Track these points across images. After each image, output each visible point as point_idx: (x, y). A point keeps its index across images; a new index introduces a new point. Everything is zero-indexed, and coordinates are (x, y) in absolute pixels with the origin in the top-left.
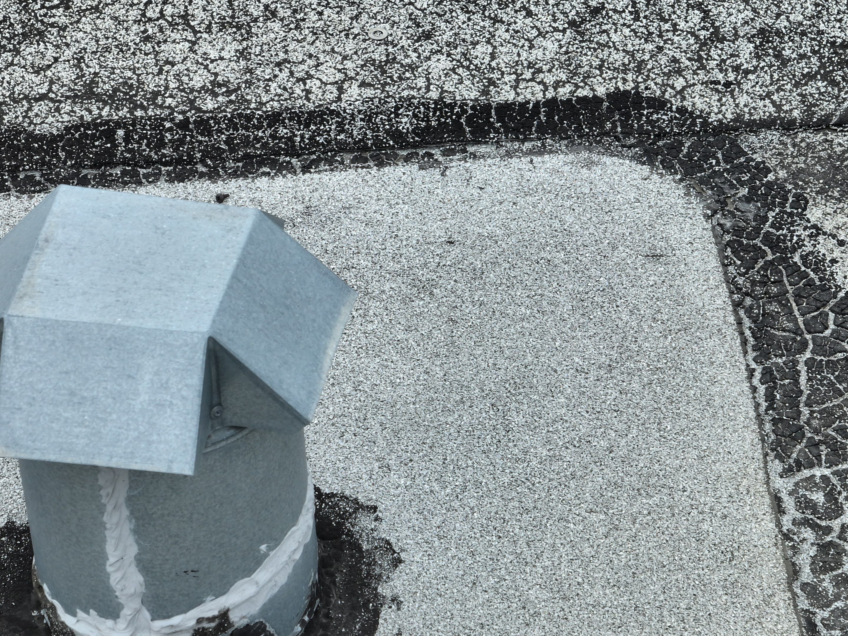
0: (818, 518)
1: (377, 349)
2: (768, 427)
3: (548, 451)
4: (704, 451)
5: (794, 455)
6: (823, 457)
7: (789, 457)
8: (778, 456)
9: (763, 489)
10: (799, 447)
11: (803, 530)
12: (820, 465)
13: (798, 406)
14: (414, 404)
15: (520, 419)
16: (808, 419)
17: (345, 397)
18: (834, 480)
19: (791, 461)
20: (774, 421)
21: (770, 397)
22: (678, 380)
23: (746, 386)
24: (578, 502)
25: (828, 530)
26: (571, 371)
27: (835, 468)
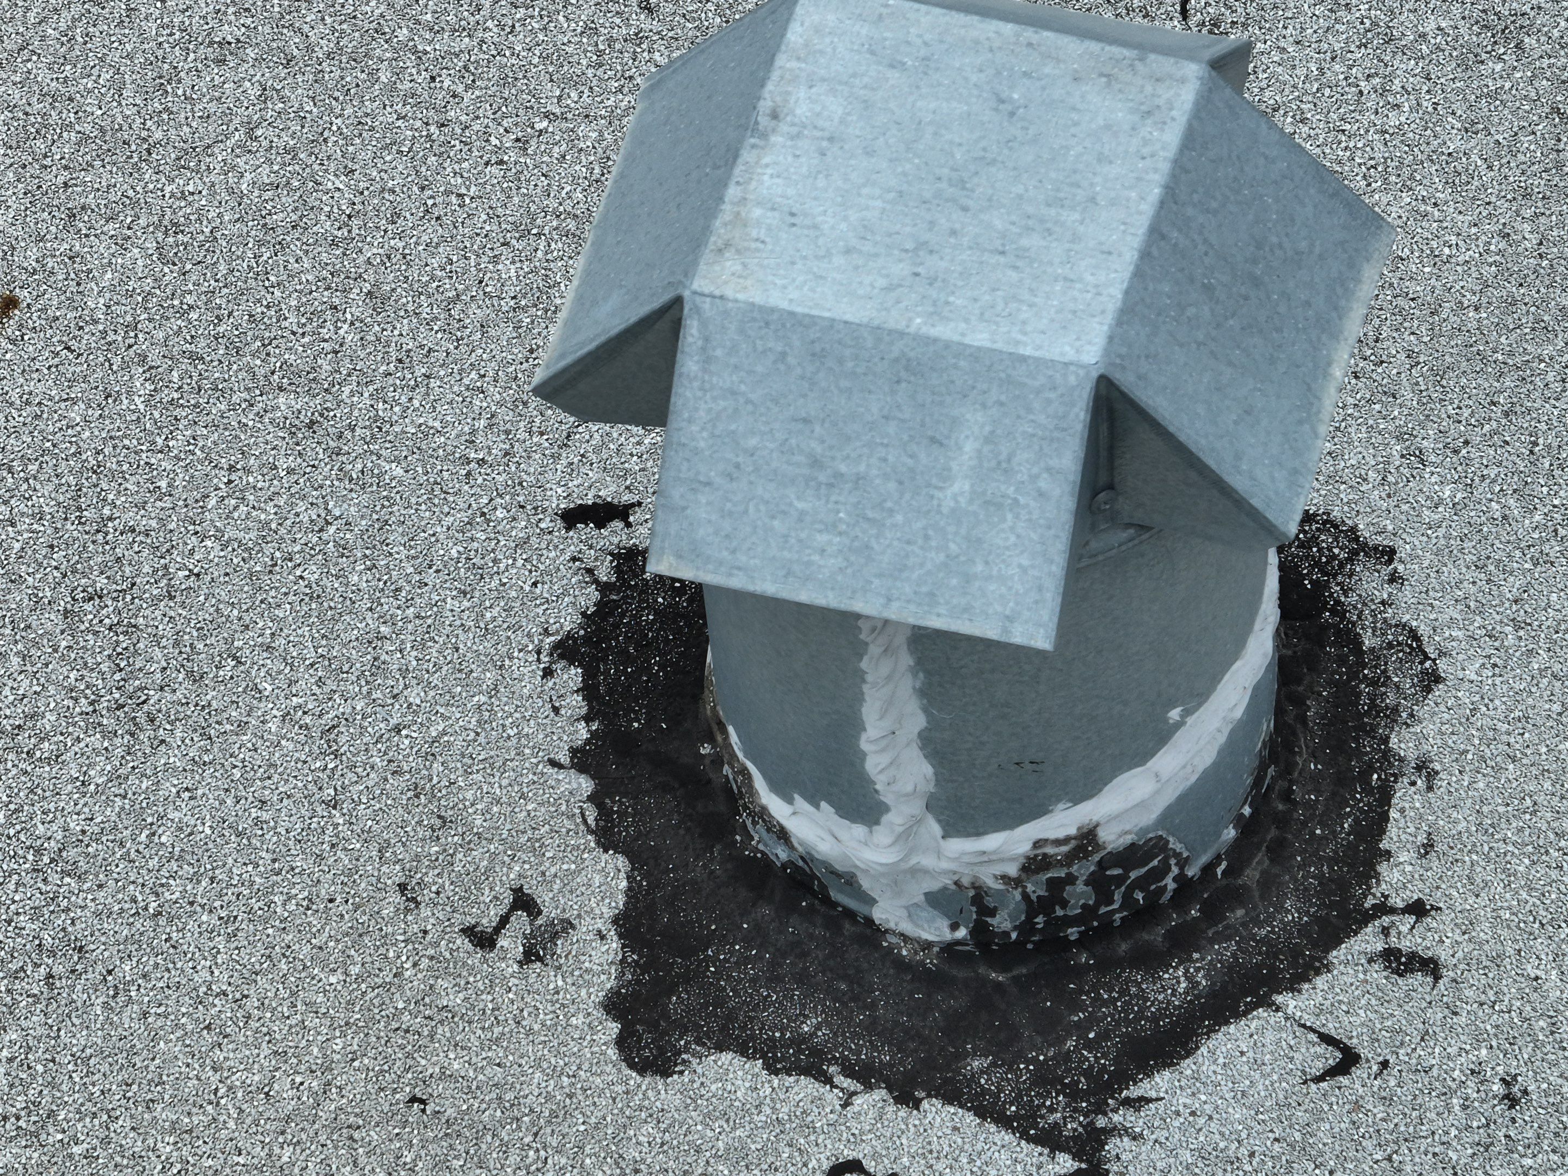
1: (1406, 172)
14: (1476, 309)
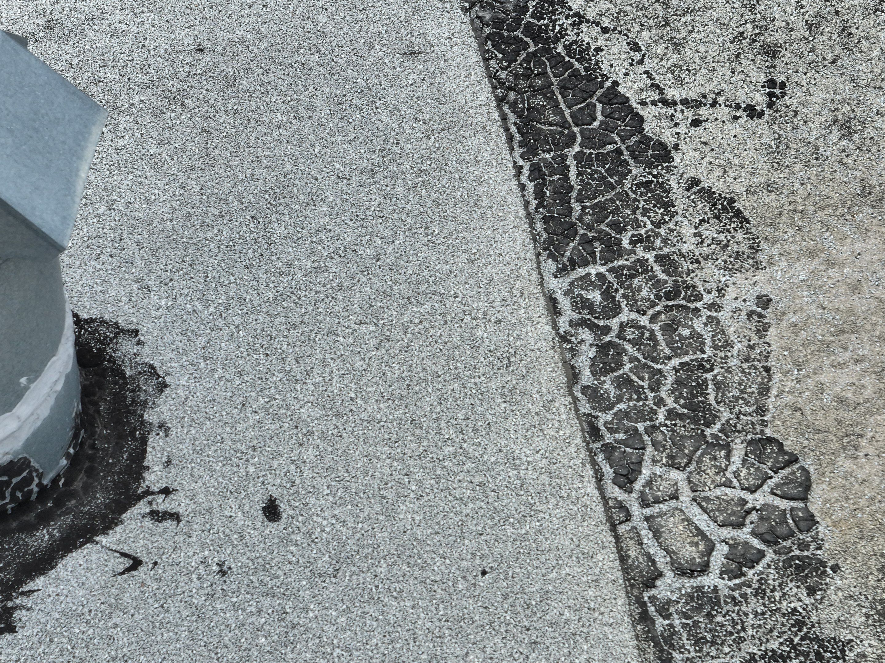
0: (596, 318)
1: (130, 165)
2: (539, 225)
3: (313, 262)
4: (474, 254)
5: (568, 254)
6: (598, 254)
7: (563, 256)
8: (551, 256)
9: (537, 290)
10: (572, 245)
11: (580, 330)
12: (595, 263)
13: (569, 203)
14: (171, 221)
15: (281, 231)
16: (580, 215)
17: (99, 217)
18: (610, 277)
19: (565, 260)
20: (545, 220)
21: (539, 194)
22: (444, 182)
23: (514, 184)
24: (347, 314)
25: (607, 330)
26: (333, 178)
27: (611, 265)
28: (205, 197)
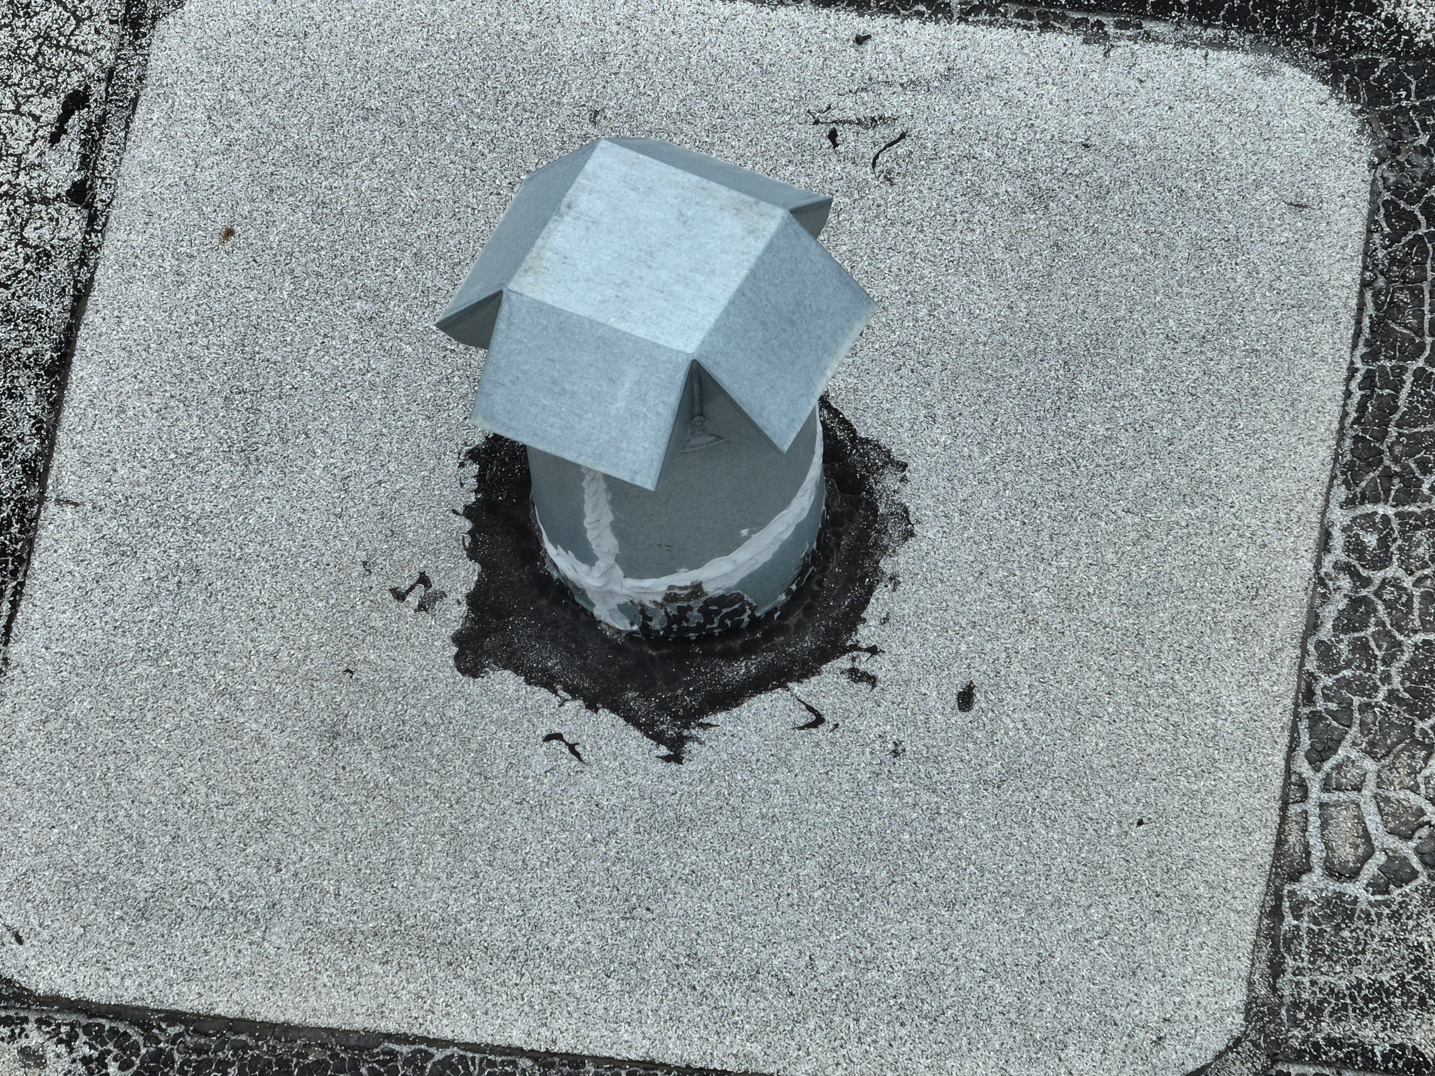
0: (1363, 566)
2: (1348, 443)
3: (1107, 429)
4: (1269, 462)
5: (1363, 484)
6: (1393, 493)
7: (1357, 485)
8: (1345, 482)
9: (1315, 518)
10: (1372, 474)
11: (1341, 576)
12: (1386, 501)
13: (1387, 426)
14: (985, 345)
15: (1087, 386)
16: (1393, 443)
17: (917, 321)
18: (1395, 524)
19: (1358, 490)
20: (1356, 439)
21: (1362, 407)
22: (1270, 369)
23: (1340, 389)
24: (1118, 497)
25: (1367, 582)
26: (1161, 336)
27: (1401, 509)
28: (1028, 325)
